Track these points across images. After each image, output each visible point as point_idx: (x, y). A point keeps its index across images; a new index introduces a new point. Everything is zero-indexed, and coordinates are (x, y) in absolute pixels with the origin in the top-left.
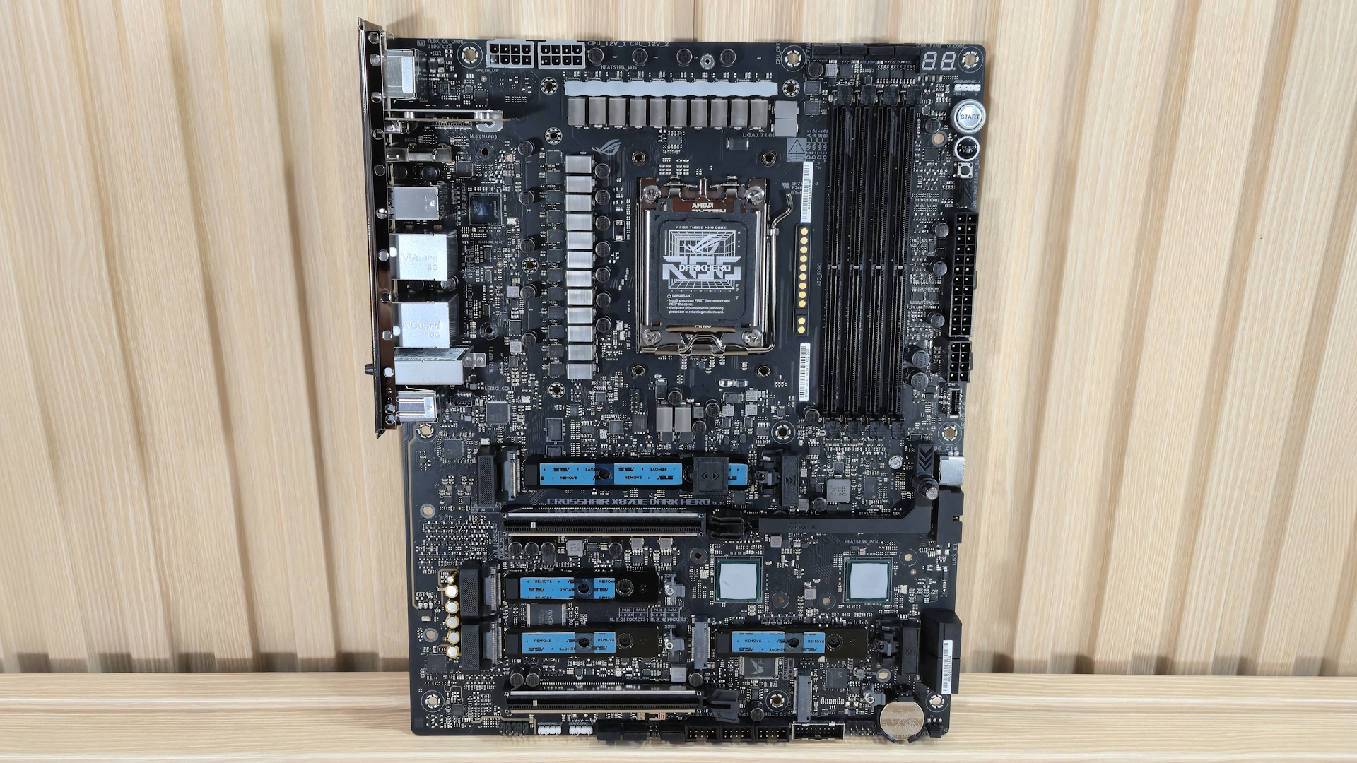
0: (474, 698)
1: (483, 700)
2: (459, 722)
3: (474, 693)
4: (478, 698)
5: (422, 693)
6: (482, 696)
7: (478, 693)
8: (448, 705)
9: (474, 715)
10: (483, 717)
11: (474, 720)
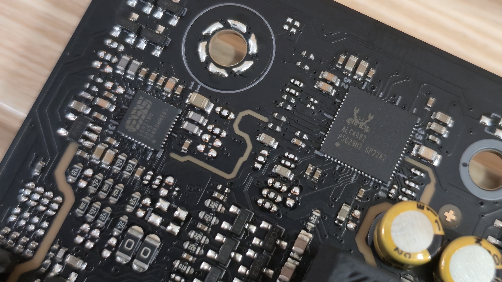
0: (163, 205)
1: (137, 231)
2: (99, 101)
3: (181, 214)
4: (156, 220)
5: (278, 29)
6: (154, 240)
7: (174, 229)
8: (185, 94)
9: (97, 169)
10: (70, 199)
11: (76, 160)
